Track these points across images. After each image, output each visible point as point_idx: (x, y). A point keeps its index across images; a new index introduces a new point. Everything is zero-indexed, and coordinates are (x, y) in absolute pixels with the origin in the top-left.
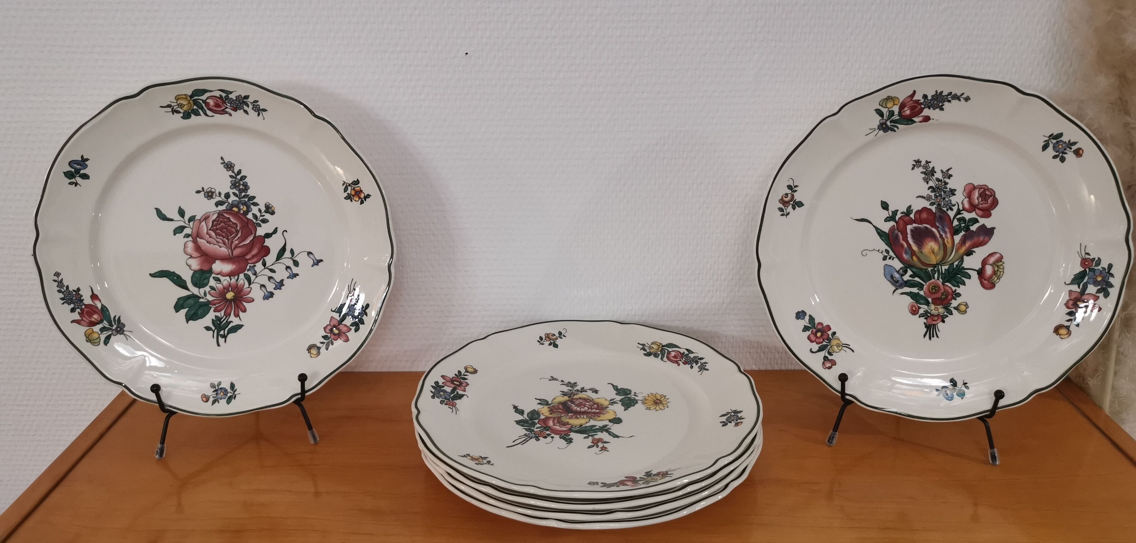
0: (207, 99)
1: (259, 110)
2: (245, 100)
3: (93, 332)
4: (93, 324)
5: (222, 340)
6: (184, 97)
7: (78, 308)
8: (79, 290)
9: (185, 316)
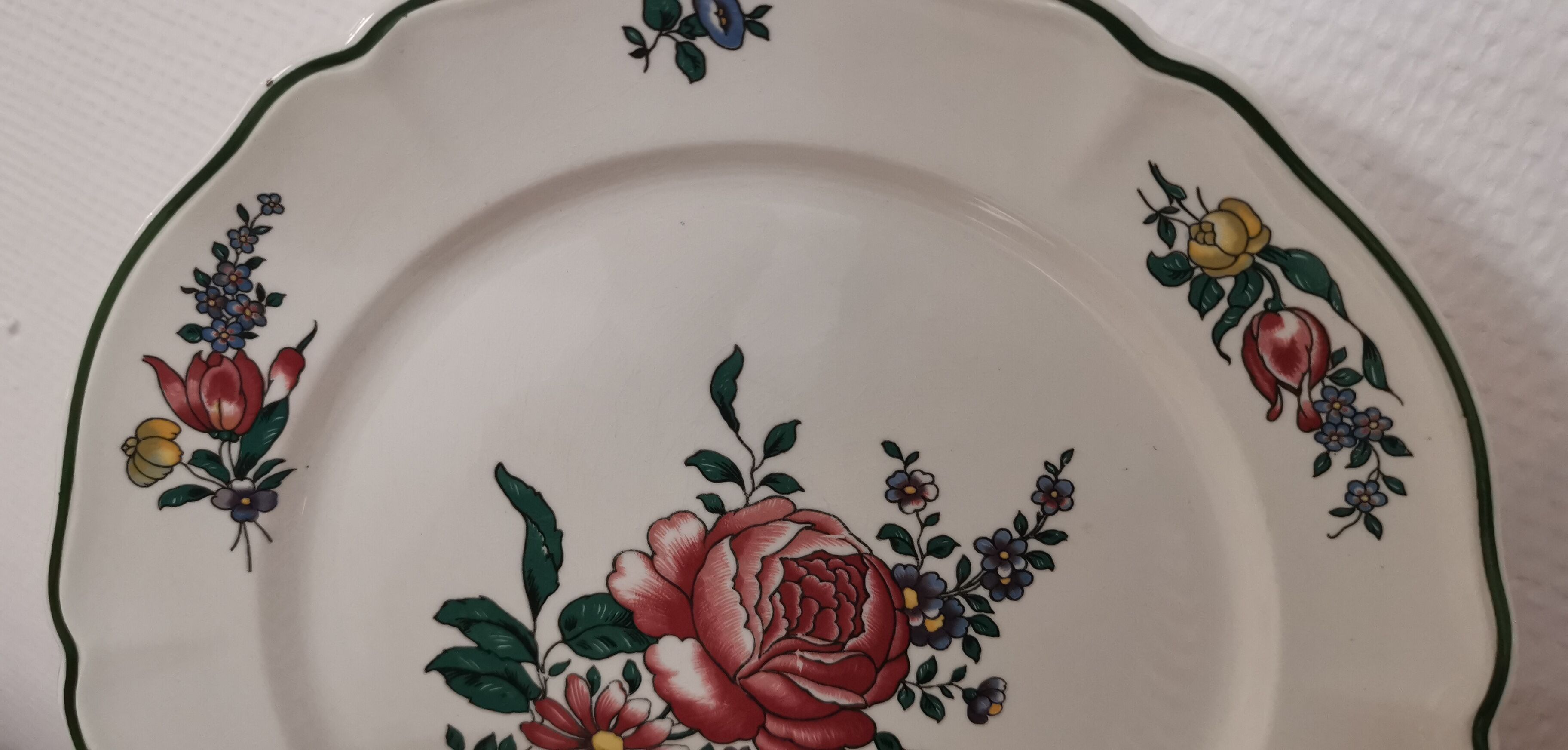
0: (1292, 310)
2: (1377, 446)
3: (171, 440)
4: (198, 419)
6: (1253, 228)
7: (212, 342)
9: (446, 652)
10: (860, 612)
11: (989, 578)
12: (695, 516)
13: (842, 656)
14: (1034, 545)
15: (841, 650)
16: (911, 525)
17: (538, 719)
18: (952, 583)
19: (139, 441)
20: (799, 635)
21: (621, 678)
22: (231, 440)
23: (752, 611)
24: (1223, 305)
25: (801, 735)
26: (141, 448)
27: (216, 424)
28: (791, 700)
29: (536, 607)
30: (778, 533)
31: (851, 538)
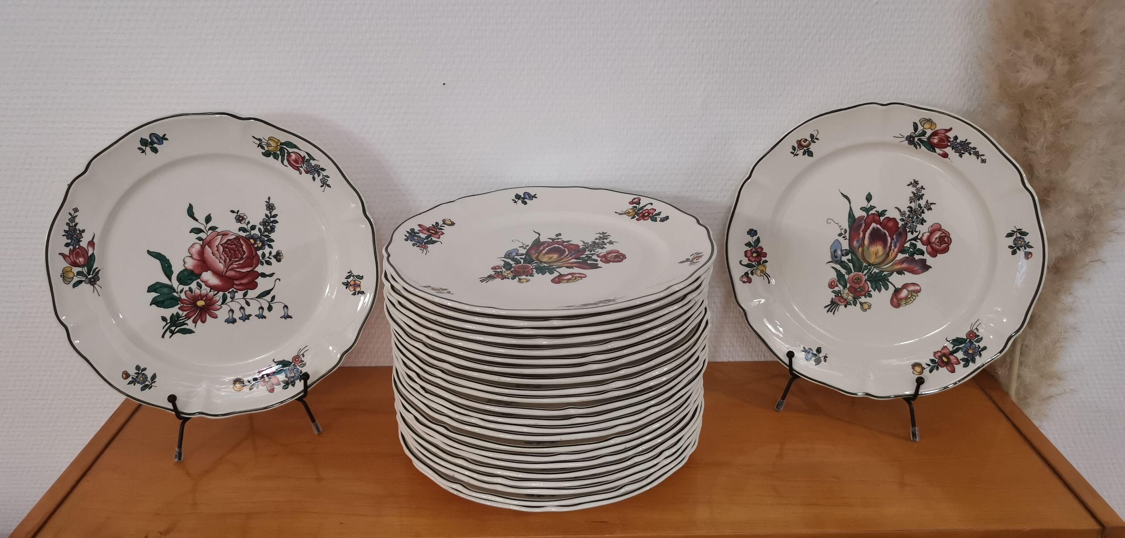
0: (292, 153)
1: (324, 183)
2: (320, 171)
3: (71, 271)
4: (75, 264)
5: (168, 334)
6: (277, 141)
7: (73, 245)
8: (83, 231)
9: (153, 299)
10: (243, 249)
11: (266, 230)
12: (197, 243)
13: (244, 259)
14: (272, 219)
15: (243, 259)
16: (244, 226)
17: (182, 305)
18: (259, 235)
19: (64, 274)
20: (232, 259)
21: (197, 287)
22: (84, 267)
23: (219, 259)
24: (280, 157)
25: (243, 281)
26: (65, 276)
27: (80, 265)
28: (238, 275)
29: (170, 280)
30: (217, 239)
31: (233, 234)
